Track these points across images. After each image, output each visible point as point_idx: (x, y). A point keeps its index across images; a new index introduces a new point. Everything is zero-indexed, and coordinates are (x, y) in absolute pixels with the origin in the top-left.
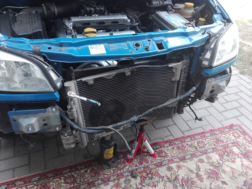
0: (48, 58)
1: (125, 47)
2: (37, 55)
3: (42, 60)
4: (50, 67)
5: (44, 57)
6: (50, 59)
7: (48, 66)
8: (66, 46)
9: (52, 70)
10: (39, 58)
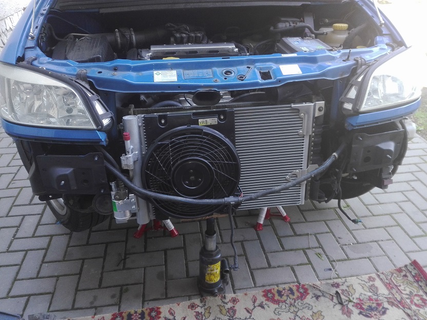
0: (95, 85)
1: (209, 75)
2: (81, 79)
3: (87, 86)
4: (96, 96)
5: (91, 84)
6: (99, 87)
7: (93, 94)
8: (121, 71)
9: (98, 100)
10: (83, 83)
